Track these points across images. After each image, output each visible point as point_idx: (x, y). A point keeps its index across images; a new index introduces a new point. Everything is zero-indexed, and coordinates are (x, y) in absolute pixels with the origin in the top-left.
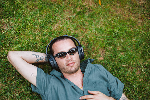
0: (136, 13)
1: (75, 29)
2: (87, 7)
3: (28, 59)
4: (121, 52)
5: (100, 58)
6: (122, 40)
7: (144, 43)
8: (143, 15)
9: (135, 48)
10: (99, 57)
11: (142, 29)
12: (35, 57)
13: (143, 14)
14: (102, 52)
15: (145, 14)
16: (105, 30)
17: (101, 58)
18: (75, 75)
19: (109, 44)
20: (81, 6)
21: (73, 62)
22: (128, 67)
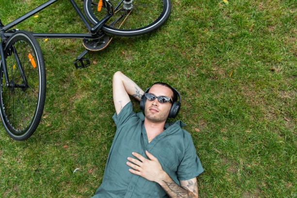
0: (270, 104)
1: (188, 88)
2: (214, 73)
3: (128, 88)
4: (224, 136)
5: (196, 129)
6: (232, 124)
7: (259, 142)
8: (279, 111)
9: (245, 141)
10: (196, 127)
11: (267, 126)
12: (135, 90)
13: (279, 109)
14: (203, 124)
15: (282, 110)
16: (219, 104)
17: (198, 130)
18: (153, 124)
19: (214, 120)
20: (208, 70)
21: (156, 109)
22: (222, 156)
